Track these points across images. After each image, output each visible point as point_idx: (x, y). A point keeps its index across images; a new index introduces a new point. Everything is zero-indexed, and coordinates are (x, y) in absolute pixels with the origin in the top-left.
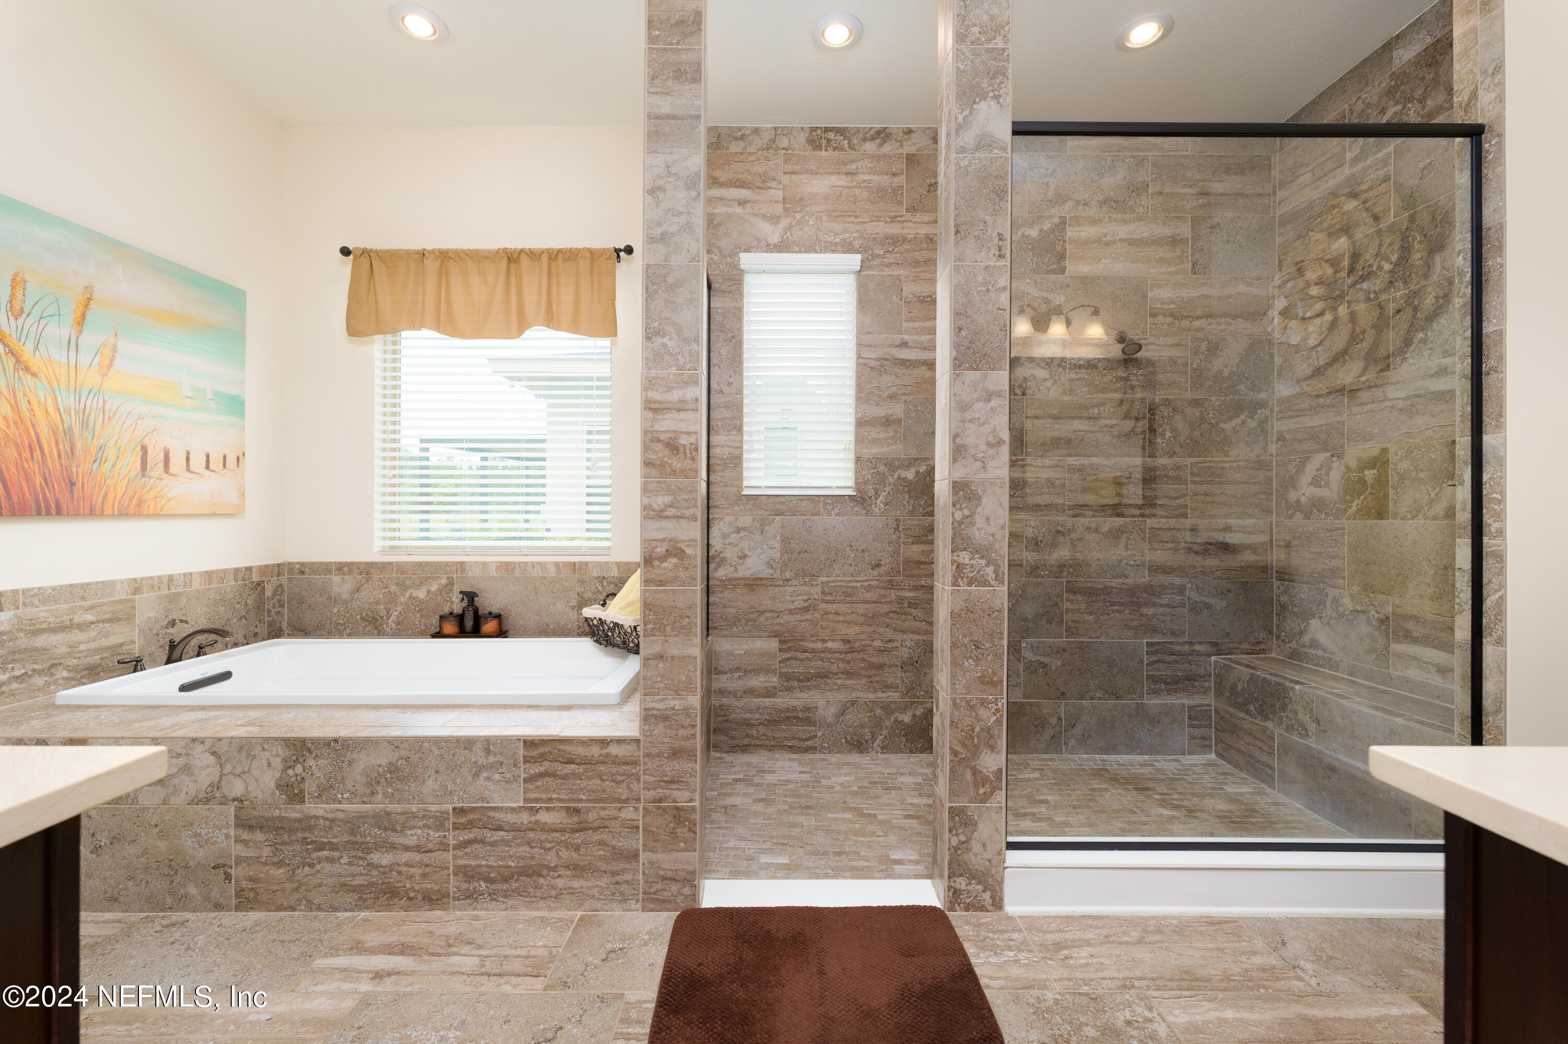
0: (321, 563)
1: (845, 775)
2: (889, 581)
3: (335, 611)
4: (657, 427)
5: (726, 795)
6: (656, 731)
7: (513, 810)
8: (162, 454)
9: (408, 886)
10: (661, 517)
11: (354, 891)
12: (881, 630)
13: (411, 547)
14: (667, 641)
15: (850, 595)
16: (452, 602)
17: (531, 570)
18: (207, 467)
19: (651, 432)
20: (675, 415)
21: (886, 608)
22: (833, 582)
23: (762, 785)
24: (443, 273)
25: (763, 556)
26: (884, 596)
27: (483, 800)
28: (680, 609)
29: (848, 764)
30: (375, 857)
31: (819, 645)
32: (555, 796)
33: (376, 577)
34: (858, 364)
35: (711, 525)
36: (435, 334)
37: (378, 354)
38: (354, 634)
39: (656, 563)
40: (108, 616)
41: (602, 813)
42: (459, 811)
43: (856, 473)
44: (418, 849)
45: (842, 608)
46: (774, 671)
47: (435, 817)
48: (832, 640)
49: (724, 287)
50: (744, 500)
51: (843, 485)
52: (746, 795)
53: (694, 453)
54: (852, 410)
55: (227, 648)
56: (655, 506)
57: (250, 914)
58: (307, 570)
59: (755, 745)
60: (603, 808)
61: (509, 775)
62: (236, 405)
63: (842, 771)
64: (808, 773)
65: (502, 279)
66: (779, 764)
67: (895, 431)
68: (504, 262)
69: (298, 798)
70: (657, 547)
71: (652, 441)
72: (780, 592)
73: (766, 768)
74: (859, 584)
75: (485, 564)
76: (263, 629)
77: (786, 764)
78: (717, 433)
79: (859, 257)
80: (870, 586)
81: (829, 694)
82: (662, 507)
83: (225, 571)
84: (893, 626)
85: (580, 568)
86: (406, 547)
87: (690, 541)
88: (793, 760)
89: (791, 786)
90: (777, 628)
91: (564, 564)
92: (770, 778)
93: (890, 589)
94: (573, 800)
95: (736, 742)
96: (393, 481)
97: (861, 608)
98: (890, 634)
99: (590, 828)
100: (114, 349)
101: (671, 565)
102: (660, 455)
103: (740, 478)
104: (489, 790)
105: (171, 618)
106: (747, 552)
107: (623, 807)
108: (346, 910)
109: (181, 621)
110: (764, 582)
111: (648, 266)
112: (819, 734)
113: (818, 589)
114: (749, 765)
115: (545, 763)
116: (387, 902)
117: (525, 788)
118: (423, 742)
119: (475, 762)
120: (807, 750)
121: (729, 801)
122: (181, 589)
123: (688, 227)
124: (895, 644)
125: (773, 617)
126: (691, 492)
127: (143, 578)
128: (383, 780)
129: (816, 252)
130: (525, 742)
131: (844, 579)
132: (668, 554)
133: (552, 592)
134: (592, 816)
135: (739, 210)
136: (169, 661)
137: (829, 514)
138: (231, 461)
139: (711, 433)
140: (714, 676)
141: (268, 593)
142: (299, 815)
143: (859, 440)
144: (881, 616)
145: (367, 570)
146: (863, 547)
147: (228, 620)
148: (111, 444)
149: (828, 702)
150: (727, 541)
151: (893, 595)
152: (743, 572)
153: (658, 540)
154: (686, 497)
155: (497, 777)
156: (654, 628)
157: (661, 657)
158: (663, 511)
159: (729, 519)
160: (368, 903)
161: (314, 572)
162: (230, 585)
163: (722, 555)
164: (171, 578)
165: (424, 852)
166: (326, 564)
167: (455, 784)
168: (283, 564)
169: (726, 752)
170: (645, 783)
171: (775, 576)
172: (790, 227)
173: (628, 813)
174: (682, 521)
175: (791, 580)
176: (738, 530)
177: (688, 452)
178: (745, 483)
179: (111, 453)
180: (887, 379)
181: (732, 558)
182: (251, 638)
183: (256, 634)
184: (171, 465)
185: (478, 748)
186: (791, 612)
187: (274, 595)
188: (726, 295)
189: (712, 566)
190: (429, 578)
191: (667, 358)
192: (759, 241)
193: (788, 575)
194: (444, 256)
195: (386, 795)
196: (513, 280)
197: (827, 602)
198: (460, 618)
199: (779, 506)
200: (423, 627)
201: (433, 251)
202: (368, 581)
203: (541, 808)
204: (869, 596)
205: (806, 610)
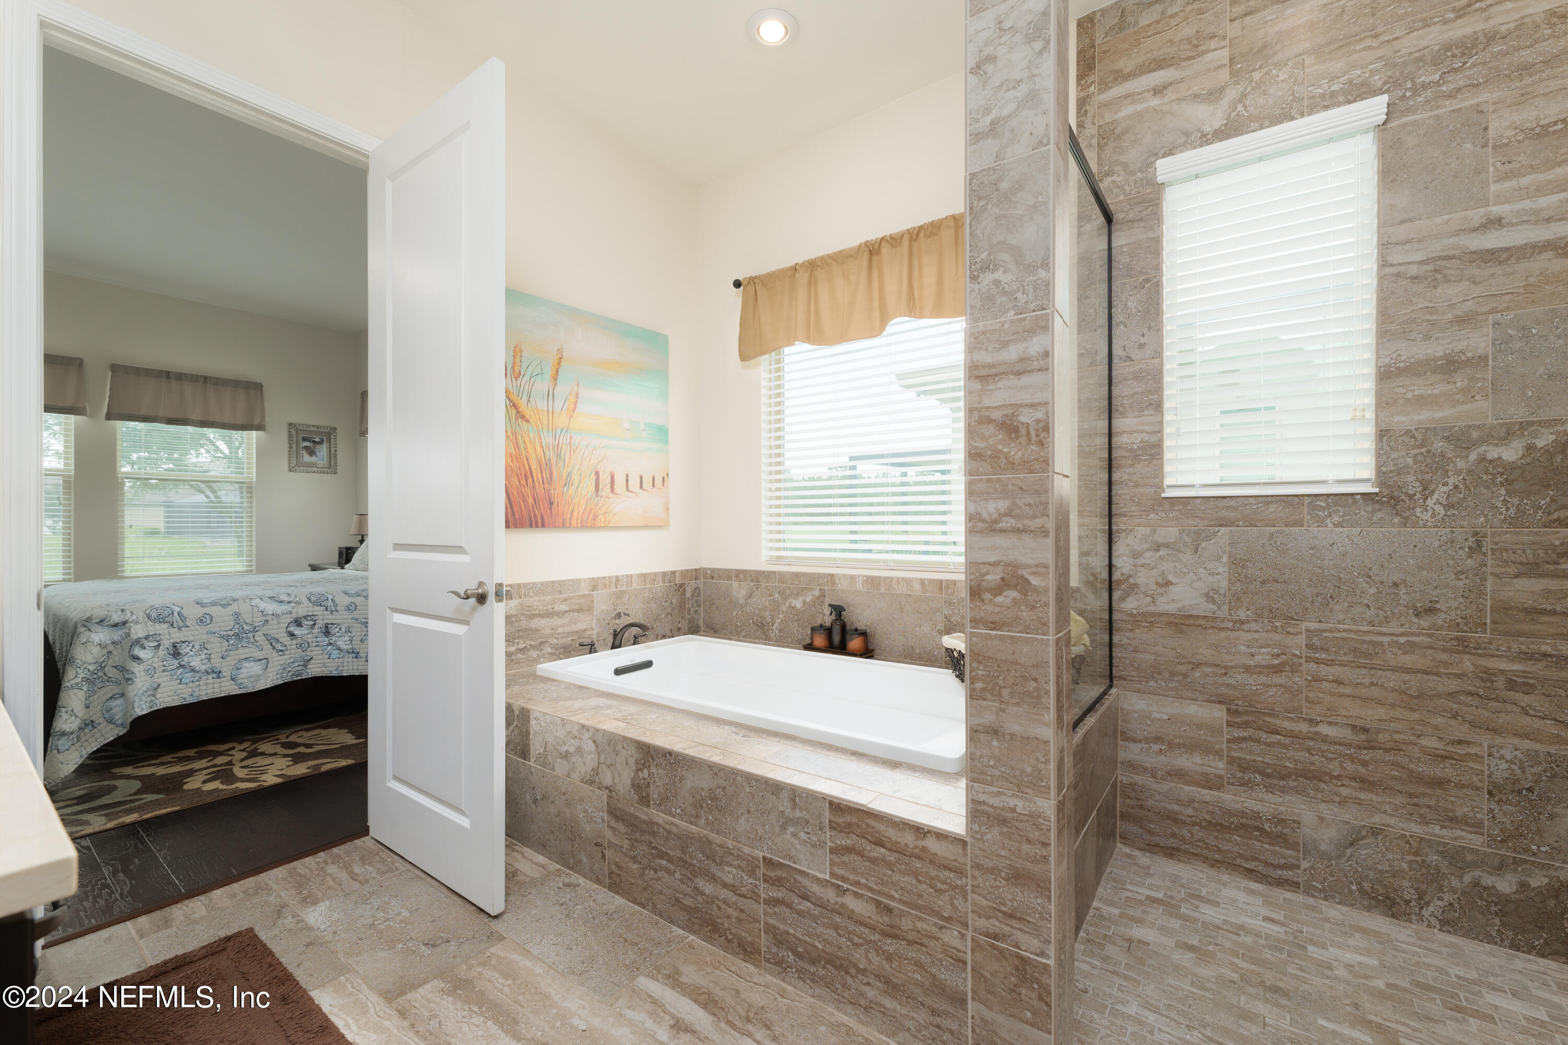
0: (725, 570)
1: (1358, 950)
2: (1457, 639)
3: (735, 613)
4: (987, 402)
5: (1132, 919)
6: (989, 836)
7: (819, 881)
8: (609, 478)
9: (726, 925)
10: (993, 530)
11: (685, 910)
12: (1439, 720)
13: (791, 557)
14: (1003, 710)
15: (1366, 655)
16: (824, 615)
17: (896, 587)
18: (641, 487)
19: (979, 410)
20: (1013, 381)
21: (1453, 685)
22: (1330, 631)
23: (1194, 921)
24: (812, 283)
25: (1196, 585)
26: (1445, 664)
27: (790, 858)
28: (1023, 666)
29: (1364, 931)
30: (700, 883)
31: (1303, 727)
32: (863, 881)
33: (764, 585)
34: (1381, 278)
35: (1115, 539)
36: (807, 346)
37: (764, 375)
38: (749, 637)
39: (987, 596)
40: (576, 607)
41: (919, 925)
42: (768, 862)
43: (1378, 456)
44: (733, 888)
45: (1348, 673)
46: (1218, 753)
47: (748, 861)
48: (1330, 723)
49: (1132, 215)
50: (1167, 505)
51: (1351, 477)
52: (1163, 930)
53: (1043, 435)
54: (1369, 355)
55: (657, 639)
56: (985, 515)
57: (617, 897)
58: (716, 576)
59: (1186, 852)
60: (920, 919)
61: (814, 838)
62: (662, 433)
63: (1351, 942)
64: (1282, 924)
65: (864, 275)
66: (1228, 893)
67: (1472, 379)
68: (866, 256)
69: (645, 800)
70: (987, 573)
71: (980, 422)
72: (1228, 639)
73: (1203, 893)
74: (1386, 639)
75: (853, 577)
76: (684, 625)
77: (1241, 897)
78: (1123, 415)
79: (1384, 99)
80: (1411, 644)
81: (1323, 806)
82: (995, 516)
83: (655, 574)
84: (1469, 717)
85: (948, 587)
86: (786, 557)
87: (1037, 566)
88: (1252, 892)
89: (1248, 940)
90: (1223, 690)
91: (930, 581)
92: (1208, 913)
93: (1459, 652)
94: (884, 894)
95: (1156, 839)
96: (778, 494)
97: (1392, 680)
98: (1460, 730)
99: (904, 939)
100: (577, 394)
101: (1009, 600)
102: (991, 441)
103: (1159, 474)
104: (796, 850)
105: (617, 611)
106: (1171, 578)
107: (945, 927)
108: (680, 927)
109: (625, 614)
110: (1200, 622)
111: (973, 176)
112: (1305, 865)
113: (1302, 640)
114: (1175, 879)
115: (851, 835)
116: (708, 934)
117: (831, 860)
118: (737, 774)
119: (782, 812)
120: (1280, 883)
121: (1137, 932)
122: (624, 588)
123: (1032, 99)
124: (1472, 750)
125: (1216, 675)
126: (1038, 493)
127: (598, 578)
128: (705, 805)
129: (1292, 118)
130: (831, 803)
131: (1354, 627)
132: (1005, 584)
133: (918, 612)
134: (906, 924)
135: (1154, 102)
136: (613, 647)
137: (1321, 523)
138: (658, 481)
139: (1113, 416)
140: (1120, 743)
141: (688, 594)
142: (646, 818)
143: (1383, 402)
144: (1439, 696)
145: (756, 578)
146: (1396, 577)
147: (658, 615)
148: (575, 471)
149: (1322, 819)
150: (1140, 561)
151: (1467, 664)
152: (1164, 606)
153: (990, 564)
154: (1031, 501)
155: (802, 835)
156: (984, 689)
157: (996, 732)
158: (996, 522)
159: (1142, 531)
160: (696, 927)
161: (720, 578)
162: (660, 586)
163: (1131, 580)
164: (618, 578)
165: (738, 895)
166: (729, 571)
167: (764, 830)
168: (699, 569)
169: (1138, 849)
170: (974, 904)
171: (1219, 614)
172: (1244, 95)
173: (951, 937)
174: (1025, 536)
175: (1248, 622)
176: (1158, 547)
177: (1033, 433)
178: (1168, 481)
179: (575, 478)
180: (1450, 292)
181: (1147, 585)
182: (675, 632)
183: (679, 629)
184: (616, 486)
185: (784, 795)
186: (1248, 669)
187: (693, 596)
188: (1136, 225)
189: (1116, 595)
190: (805, 589)
191: (1001, 300)
192: (1187, 134)
193: (1242, 614)
194: (812, 266)
195: (708, 823)
196: (875, 274)
197: (1317, 662)
198: (829, 631)
199: (1224, 513)
200: (800, 637)
201: (803, 264)
202: (757, 588)
203: (848, 890)
204: (1408, 660)
205: (1277, 670)
